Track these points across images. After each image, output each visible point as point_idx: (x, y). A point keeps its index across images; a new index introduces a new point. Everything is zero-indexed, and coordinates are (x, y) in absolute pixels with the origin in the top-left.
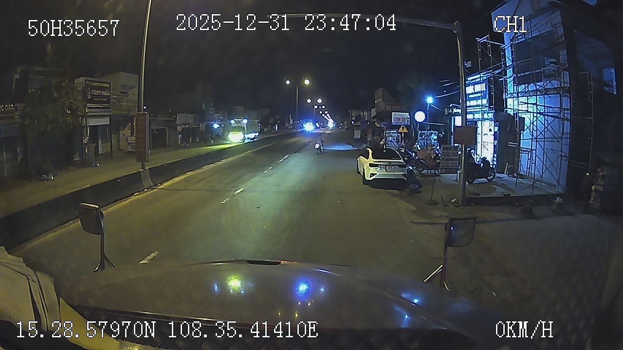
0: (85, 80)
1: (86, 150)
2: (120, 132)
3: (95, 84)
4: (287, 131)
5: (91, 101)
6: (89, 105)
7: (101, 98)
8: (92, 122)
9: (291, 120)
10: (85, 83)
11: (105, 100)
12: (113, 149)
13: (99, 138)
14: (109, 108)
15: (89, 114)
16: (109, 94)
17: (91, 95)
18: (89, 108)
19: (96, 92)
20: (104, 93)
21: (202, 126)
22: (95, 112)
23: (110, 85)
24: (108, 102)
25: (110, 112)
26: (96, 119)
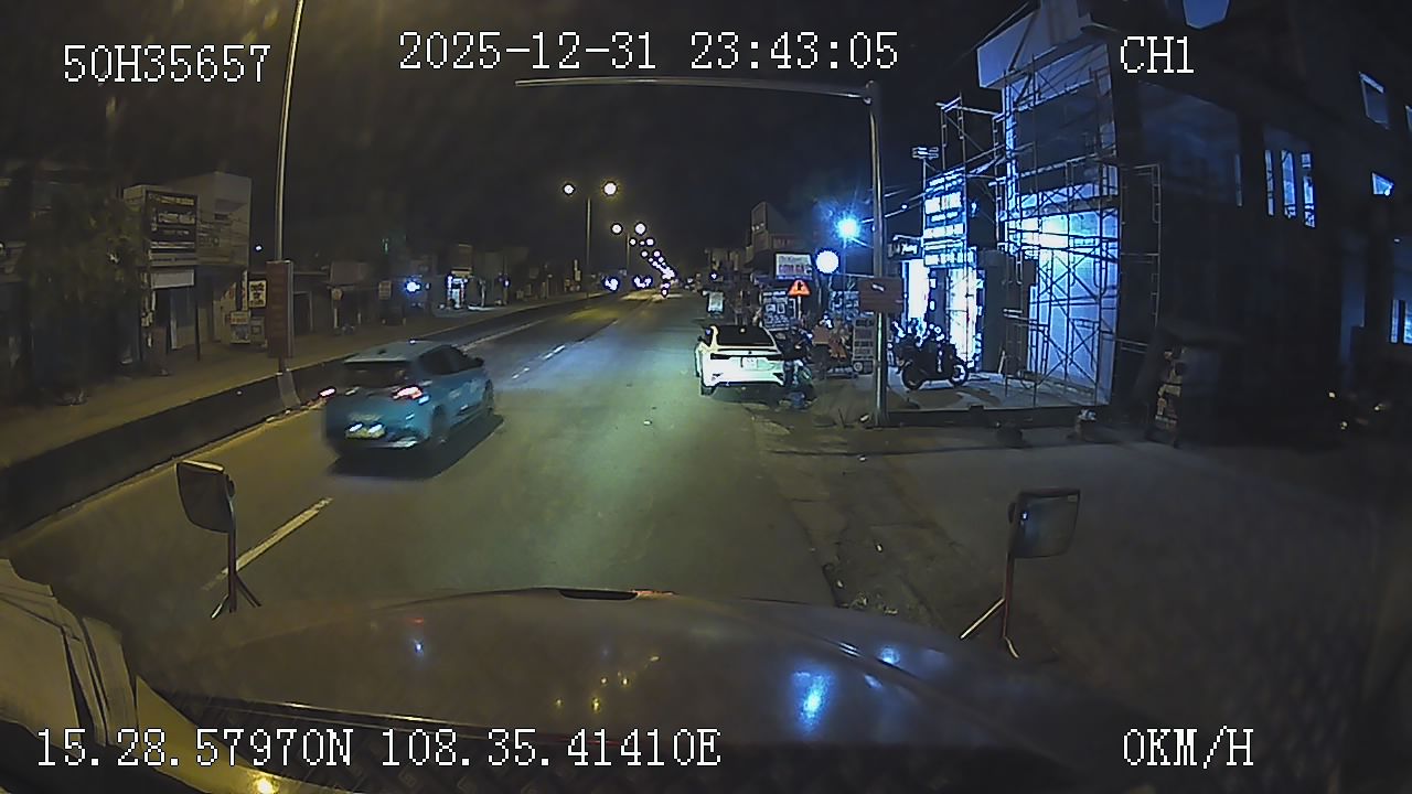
0: (147, 192)
1: (150, 340)
2: (215, 302)
3: (166, 200)
4: (569, 295)
5: (158, 237)
6: (156, 245)
7: (177, 229)
8: (161, 281)
9: (578, 273)
10: (147, 196)
11: (187, 233)
12: (201, 340)
13: (172, 316)
14: (193, 251)
15: (155, 264)
16: (193, 221)
17: (157, 222)
18: (154, 251)
19: (169, 217)
20: (184, 219)
21: (384, 289)
22: (165, 260)
23: (195, 203)
24: (192, 238)
25: (195, 259)
26: (167, 275)
